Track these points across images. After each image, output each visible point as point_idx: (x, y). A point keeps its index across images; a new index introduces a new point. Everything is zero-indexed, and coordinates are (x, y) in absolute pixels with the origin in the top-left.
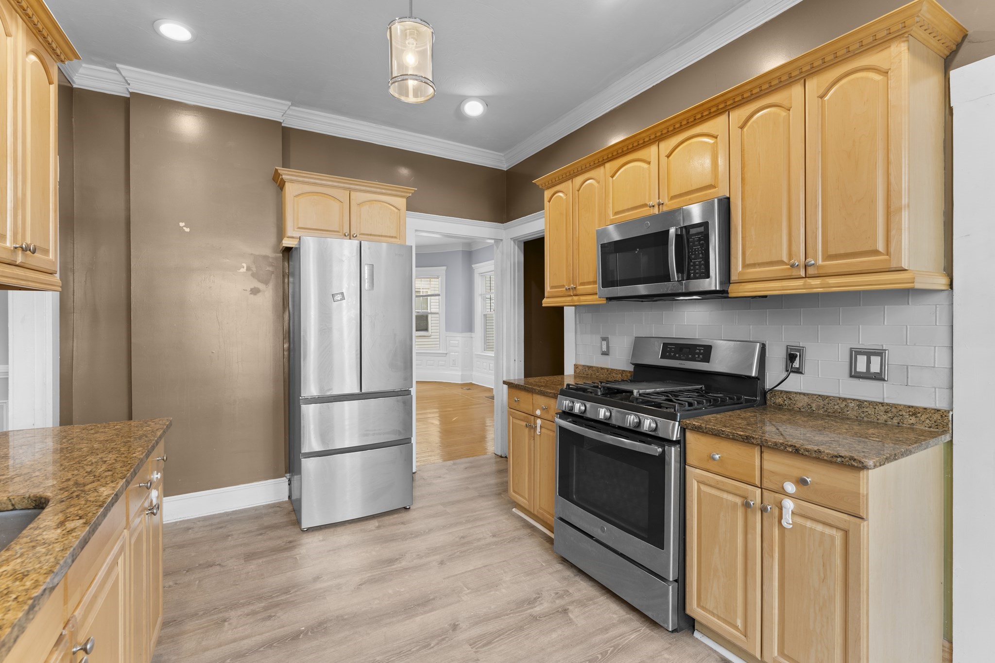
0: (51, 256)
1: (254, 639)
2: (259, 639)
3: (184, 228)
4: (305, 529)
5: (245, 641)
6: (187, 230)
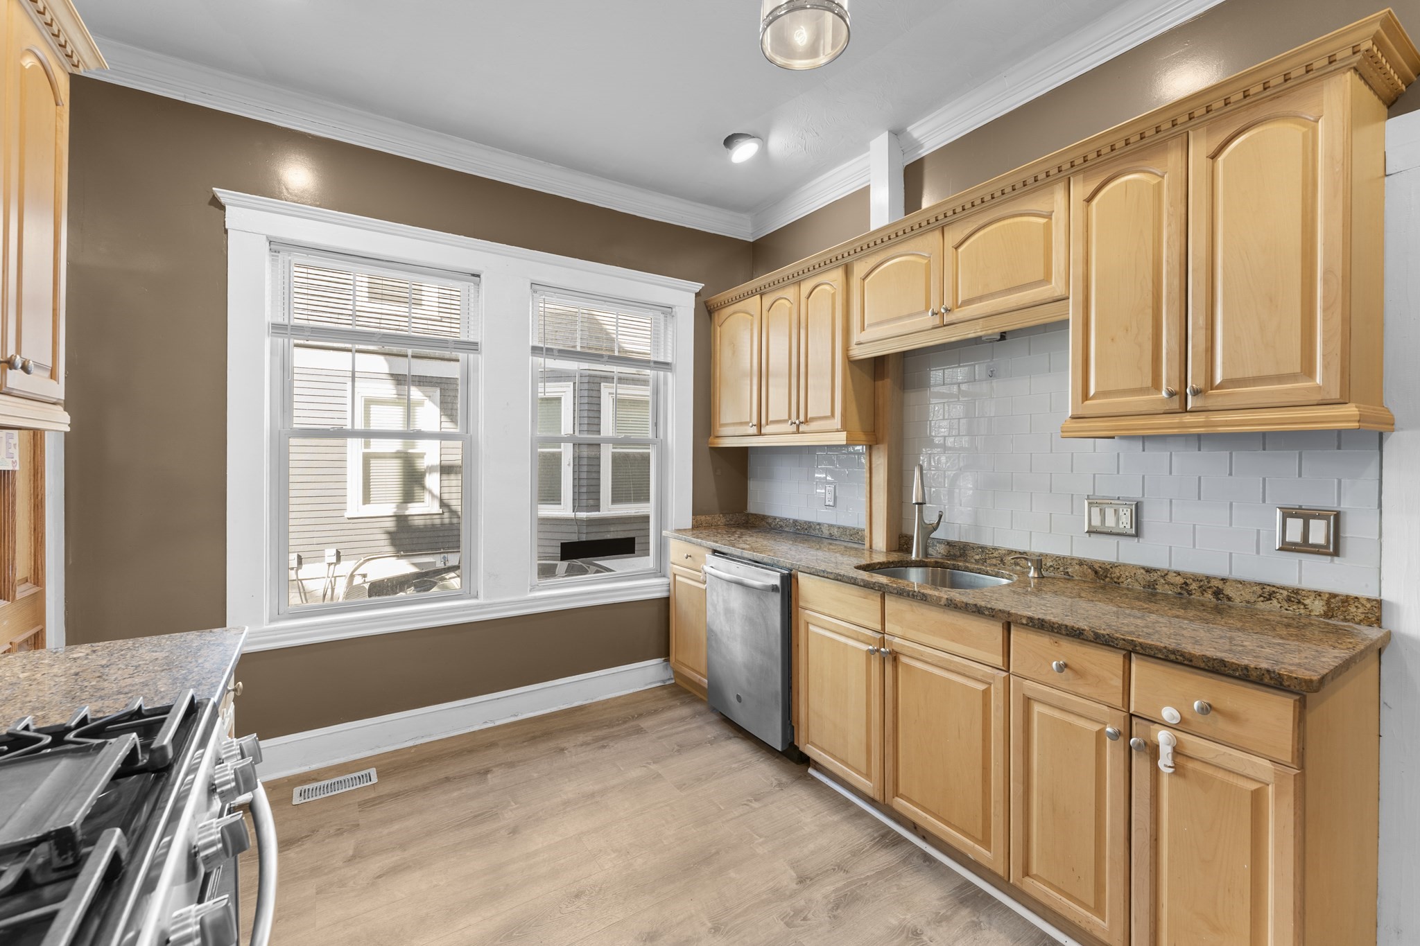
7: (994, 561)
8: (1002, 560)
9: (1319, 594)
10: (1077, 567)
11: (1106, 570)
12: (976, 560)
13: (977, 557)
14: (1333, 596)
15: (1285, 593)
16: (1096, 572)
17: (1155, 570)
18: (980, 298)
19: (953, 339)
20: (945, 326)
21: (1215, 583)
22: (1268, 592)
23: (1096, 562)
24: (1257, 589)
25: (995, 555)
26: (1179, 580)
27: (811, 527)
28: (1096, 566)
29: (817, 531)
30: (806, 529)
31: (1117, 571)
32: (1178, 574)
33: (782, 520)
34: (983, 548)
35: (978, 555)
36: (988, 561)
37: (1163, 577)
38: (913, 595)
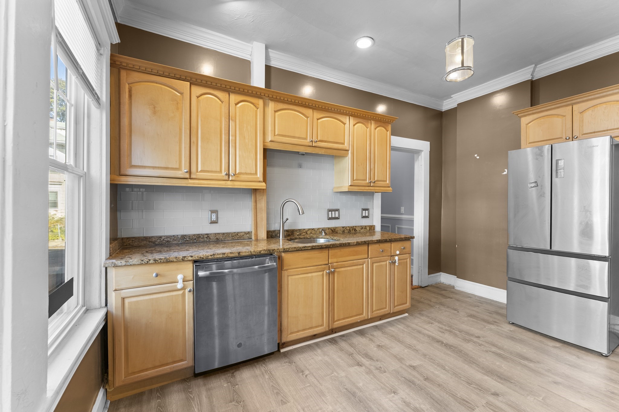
0: (388, 182)
1: (429, 332)
2: (430, 333)
3: (477, 157)
4: (511, 323)
5: (426, 331)
6: (478, 157)
7: (304, 234)
8: (306, 233)
9: (368, 226)
10: (328, 230)
11: (334, 229)
12: (297, 235)
13: (298, 234)
14: (370, 226)
15: (364, 227)
16: (332, 231)
17: (344, 227)
18: (325, 142)
19: (314, 152)
20: (313, 147)
21: (355, 228)
22: (362, 227)
23: (332, 227)
24: (361, 227)
25: (304, 232)
26: (349, 228)
27: (200, 237)
28: (332, 229)
29: (206, 239)
30: (195, 239)
31: (337, 229)
32: (348, 227)
33: (168, 237)
34: (300, 230)
35: (298, 233)
36: (302, 234)
37: (346, 228)
38: (345, 244)
